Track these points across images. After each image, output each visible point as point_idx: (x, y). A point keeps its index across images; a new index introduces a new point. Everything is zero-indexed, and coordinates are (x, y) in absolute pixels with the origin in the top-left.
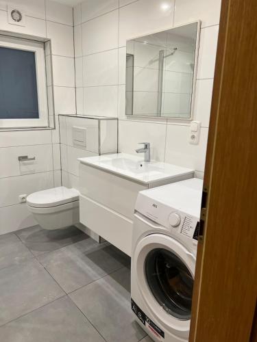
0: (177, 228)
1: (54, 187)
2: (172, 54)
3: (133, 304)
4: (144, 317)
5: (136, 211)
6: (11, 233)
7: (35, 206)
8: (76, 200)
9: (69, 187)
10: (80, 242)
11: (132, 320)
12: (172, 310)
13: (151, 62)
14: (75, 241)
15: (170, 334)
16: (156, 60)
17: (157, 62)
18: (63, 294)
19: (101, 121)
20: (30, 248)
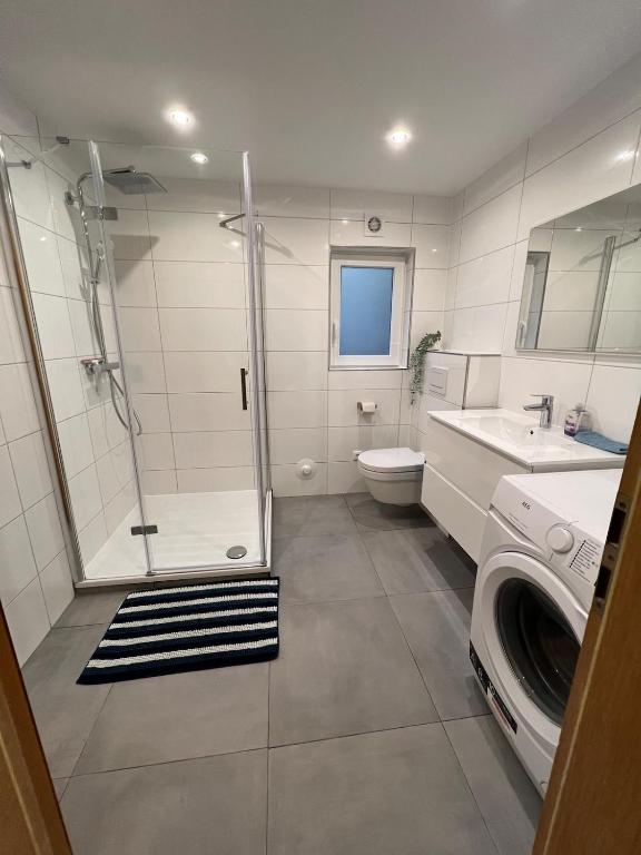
0: (563, 556)
1: (398, 446)
2: (636, 240)
3: (472, 650)
4: (486, 680)
5: (492, 507)
6: (338, 495)
7: (366, 468)
8: (419, 469)
9: (416, 449)
10: (421, 529)
11: (467, 675)
12: (536, 692)
13: (585, 260)
14: (414, 526)
15: (526, 731)
16: (598, 255)
17: (599, 260)
18: (382, 593)
19: (472, 359)
20: (355, 519)
